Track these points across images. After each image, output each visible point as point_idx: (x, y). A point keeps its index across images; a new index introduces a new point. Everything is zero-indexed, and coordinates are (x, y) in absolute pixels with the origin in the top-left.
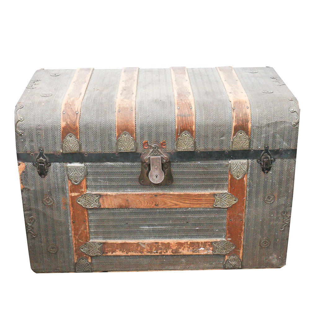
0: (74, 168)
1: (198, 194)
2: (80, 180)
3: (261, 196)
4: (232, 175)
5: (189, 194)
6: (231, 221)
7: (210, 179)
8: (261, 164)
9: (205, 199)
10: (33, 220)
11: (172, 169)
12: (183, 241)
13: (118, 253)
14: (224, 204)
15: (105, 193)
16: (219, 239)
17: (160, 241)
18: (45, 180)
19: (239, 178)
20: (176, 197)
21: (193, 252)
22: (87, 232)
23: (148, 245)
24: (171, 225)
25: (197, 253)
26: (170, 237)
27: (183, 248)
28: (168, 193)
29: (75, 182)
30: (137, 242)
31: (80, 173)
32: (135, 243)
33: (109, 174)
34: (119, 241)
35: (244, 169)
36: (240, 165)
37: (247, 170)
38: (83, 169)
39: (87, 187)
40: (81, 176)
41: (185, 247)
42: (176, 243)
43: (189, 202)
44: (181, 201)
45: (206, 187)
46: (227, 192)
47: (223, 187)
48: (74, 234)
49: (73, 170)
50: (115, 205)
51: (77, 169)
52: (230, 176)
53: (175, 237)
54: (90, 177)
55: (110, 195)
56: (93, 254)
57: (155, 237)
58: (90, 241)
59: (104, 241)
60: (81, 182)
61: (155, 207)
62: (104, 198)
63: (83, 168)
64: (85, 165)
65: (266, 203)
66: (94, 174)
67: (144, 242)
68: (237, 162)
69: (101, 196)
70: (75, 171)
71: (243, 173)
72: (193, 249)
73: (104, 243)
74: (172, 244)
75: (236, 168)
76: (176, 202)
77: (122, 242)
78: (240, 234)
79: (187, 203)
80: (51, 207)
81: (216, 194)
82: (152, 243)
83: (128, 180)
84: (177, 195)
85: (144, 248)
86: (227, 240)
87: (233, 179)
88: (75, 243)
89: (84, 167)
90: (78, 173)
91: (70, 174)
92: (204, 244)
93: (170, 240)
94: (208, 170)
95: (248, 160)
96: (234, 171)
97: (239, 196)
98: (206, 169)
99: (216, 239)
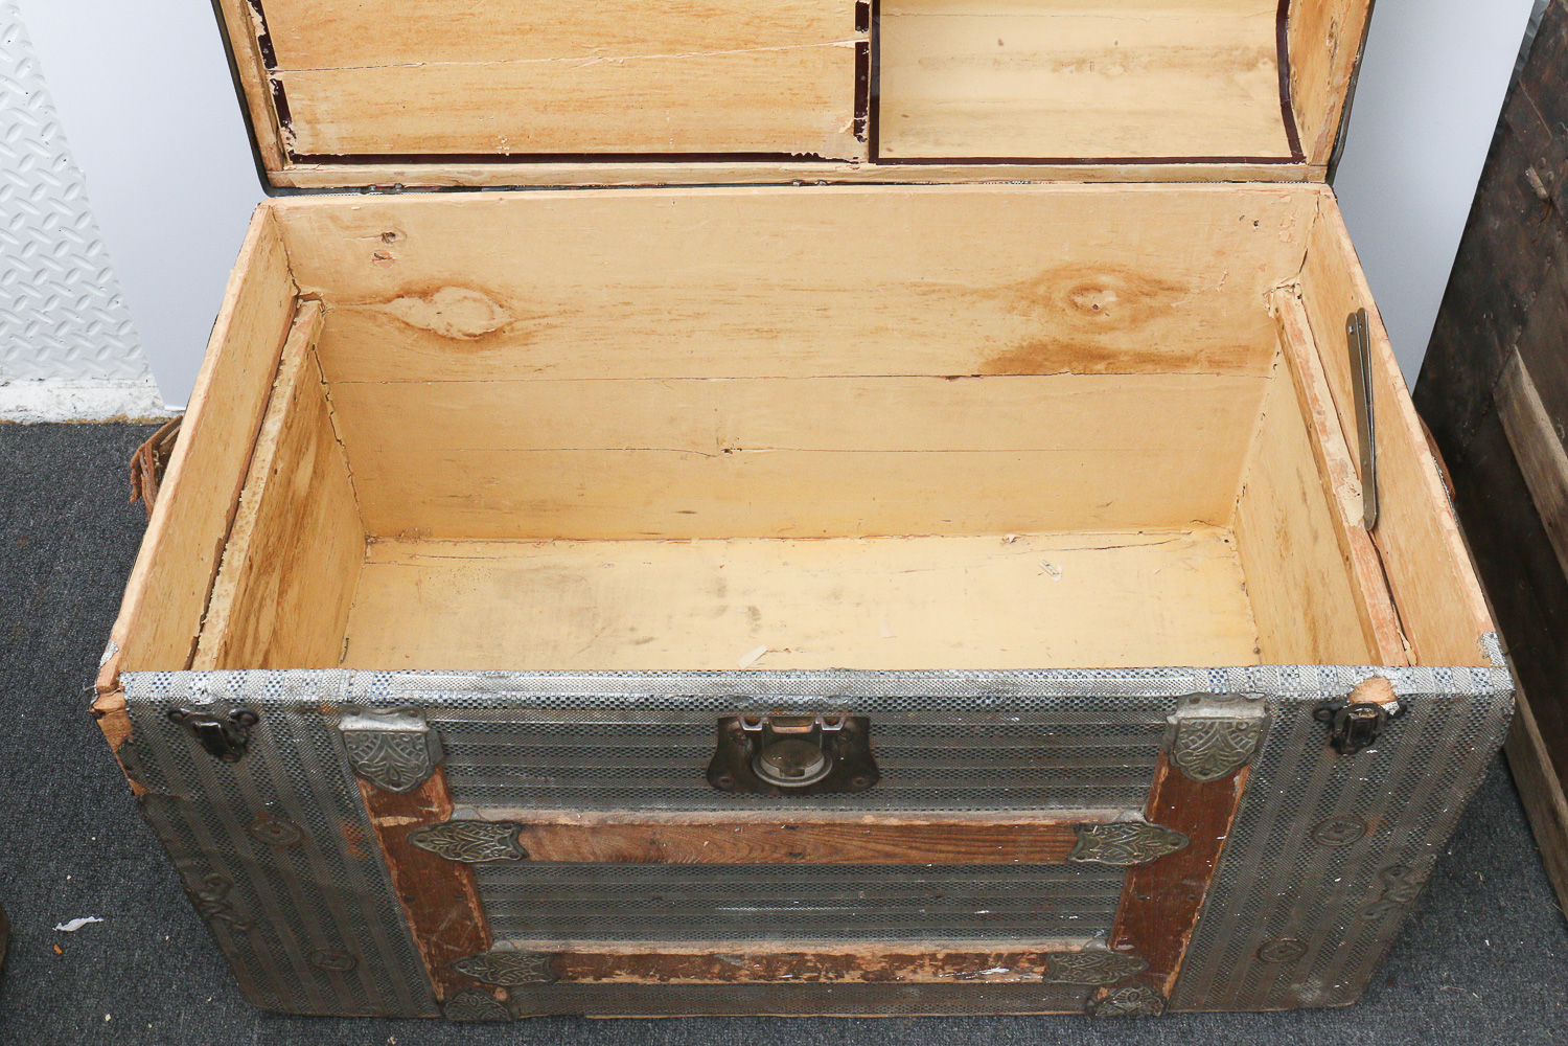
0: (376, 738)
1: (1000, 826)
2: (413, 780)
3: (1300, 825)
4: (1175, 770)
5: (954, 825)
6: (1144, 899)
7: (1064, 773)
8: (1332, 726)
9: (1031, 838)
10: (223, 885)
11: (873, 739)
12: (914, 948)
13: (623, 978)
14: (1120, 854)
15: (544, 815)
16: (1077, 945)
17: (810, 948)
18: (243, 770)
19: (1209, 777)
20: (892, 834)
21: (957, 978)
22: (476, 926)
23: (755, 959)
24: (861, 903)
25: (977, 981)
26: (855, 935)
27: (911, 967)
28: (851, 821)
29: (389, 784)
30: (706, 952)
31: (409, 755)
32: (697, 956)
33: (556, 753)
34: (626, 948)
35: (1241, 747)
36: (1222, 735)
37: (1257, 751)
38: (422, 741)
39: (451, 794)
40: (418, 766)
41: (922, 966)
42: (881, 954)
43: (950, 848)
44: (914, 845)
45: (1040, 797)
46: (1138, 816)
47: (1124, 796)
48: (418, 930)
49: (373, 743)
50: (594, 853)
51: (393, 743)
52: (1164, 771)
53: (880, 934)
54: (465, 764)
55: (566, 825)
56: (511, 982)
57: (787, 934)
58: (493, 948)
59: (556, 946)
60: (420, 785)
61: (787, 861)
62: (542, 834)
63: (419, 738)
64: (428, 723)
65: (1318, 843)
67: (739, 953)
68: (1209, 722)
69: (520, 827)
70: (381, 748)
71: (1235, 762)
72: (960, 971)
73: (558, 956)
74: (863, 958)
75: (1203, 745)
76: (888, 848)
77: (638, 952)
78: (1179, 934)
79: (941, 852)
80: (297, 849)
81: (1085, 825)
82: (776, 957)
83: (653, 774)
84: (897, 827)
85: (740, 968)
86: (1112, 949)
87: (1176, 776)
88: (429, 954)
89: (426, 734)
90: (401, 756)
91: (362, 758)
92: (1011, 961)
93: (854, 947)
94: (1058, 743)
95: (1266, 710)
96: (1191, 754)
97: (1196, 830)
98: (1049, 742)
99: (1067, 944)
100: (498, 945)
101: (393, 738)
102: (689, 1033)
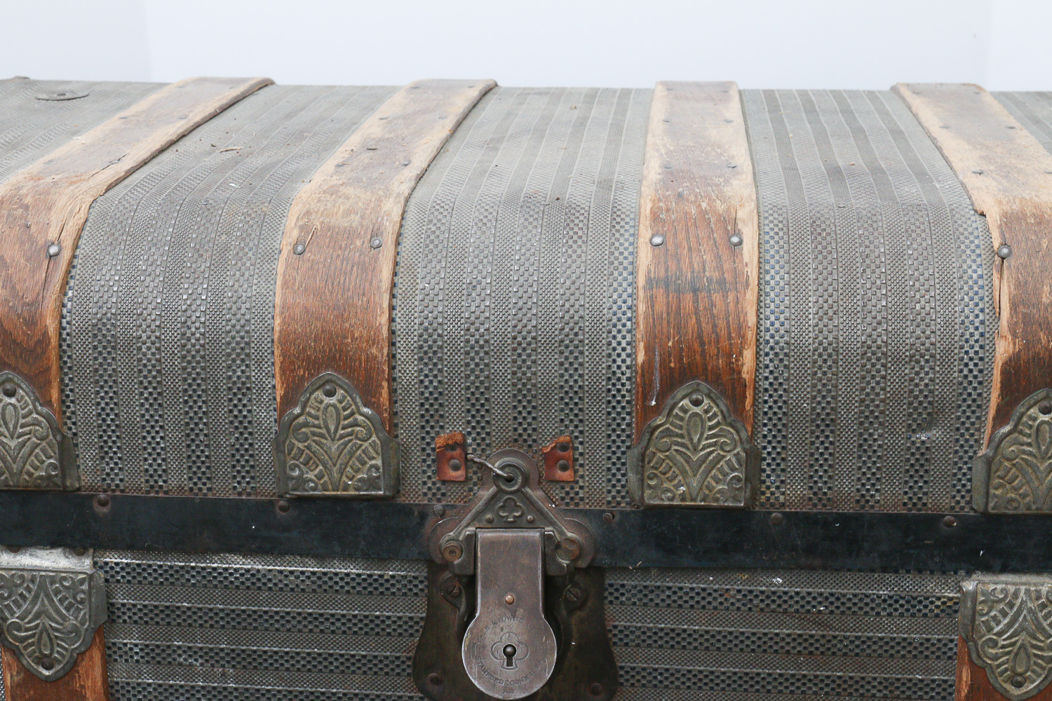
0: (33, 581)
2: (68, 655)
4: (979, 671)
7: (842, 688)
11: (610, 610)
19: (1023, 690)
29: (38, 661)
31: (68, 609)
33: (237, 622)
36: (1030, 611)
38: (85, 587)
39: (112, 694)
40: (76, 630)
49: (28, 589)
51: (50, 589)
52: (966, 675)
54: (131, 640)
60: (74, 664)
63: (82, 582)
64: (95, 564)
66: (150, 618)
68: (1012, 589)
70: (36, 597)
75: (1010, 625)
83: (349, 665)
87: (981, 684)
89: (91, 577)
90: (58, 611)
91: (13, 613)
94: (831, 627)
96: (995, 644)
98: (819, 624)
101: (53, 582)
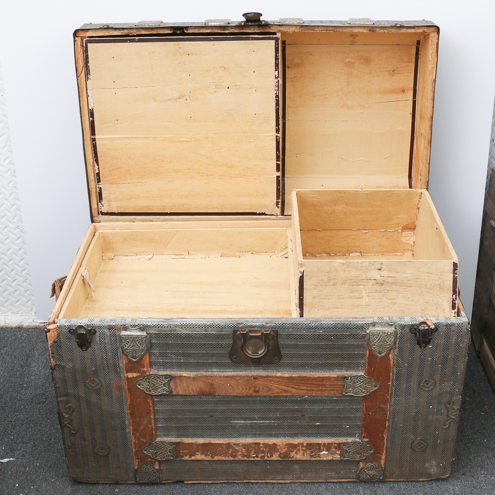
0: (131, 338)
1: (320, 377)
2: (140, 356)
3: (415, 380)
4: (371, 351)
5: (305, 377)
6: (369, 414)
7: (337, 356)
8: (415, 334)
9: (330, 383)
10: (71, 410)
11: (279, 340)
12: (296, 441)
13: (199, 457)
14: (359, 391)
15: (179, 373)
16: (350, 440)
17: (261, 440)
18: (88, 354)
19: (382, 355)
20: (286, 381)
21: (311, 456)
22: (152, 428)
23: (244, 446)
24: (278, 418)
25: (318, 459)
26: (276, 436)
27: (295, 451)
28: (273, 375)
29: (132, 357)
30: (227, 442)
31: (140, 345)
32: (224, 444)
33: (184, 346)
34: (201, 441)
35: (390, 342)
36: (383, 337)
37: (395, 343)
38: (145, 339)
39: (151, 365)
40: (142, 349)
41: (299, 450)
42: (285, 443)
43: (305, 388)
44: (293, 386)
45: (330, 367)
46: (362, 374)
47: (356, 367)
48: (133, 430)
49: (130, 340)
50: (193, 390)
51: (136, 340)
52: (368, 352)
53: (284, 435)
54: (156, 351)
55: (185, 376)
56: (161, 458)
57: (254, 435)
58: (157, 440)
59: (178, 440)
60: (141, 359)
61: (254, 394)
62: (178, 381)
63: (144, 338)
64: (147, 333)
65: (422, 389)
66: (160, 346)
67: (238, 442)
68: (379, 332)
69: (171, 377)
70: (132, 342)
71: (389, 348)
72: (312, 452)
73: (178, 443)
74: (279, 445)
75: (378, 340)
76: (286, 388)
77: (204, 442)
78: (382, 433)
79: (302, 390)
80: (98, 392)
81: (346, 377)
82: (250, 444)
83: (213, 355)
84: (288, 377)
85: (238, 451)
86: (362, 441)
87: (372, 355)
88: (135, 443)
89: (146, 337)
90: (138, 346)
91: (126, 346)
92: (328, 447)
93: (276, 440)
94: (335, 342)
95: (396, 328)
96: (375, 345)
97: (381, 380)
98: (332, 341)
99: (346, 440)
100: (158, 439)
101: (136, 338)
102: (220, 488)
